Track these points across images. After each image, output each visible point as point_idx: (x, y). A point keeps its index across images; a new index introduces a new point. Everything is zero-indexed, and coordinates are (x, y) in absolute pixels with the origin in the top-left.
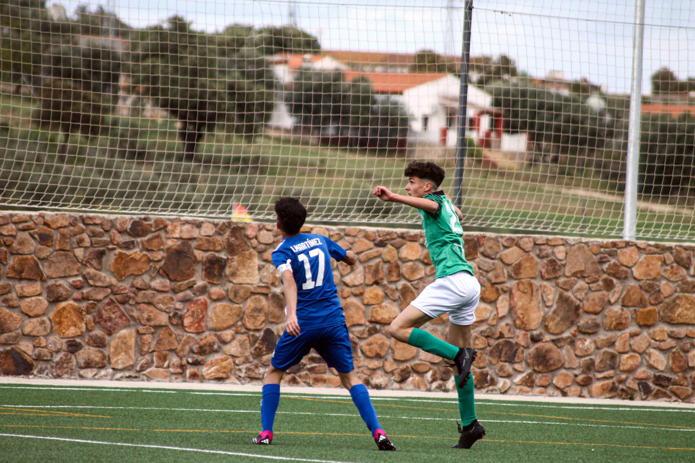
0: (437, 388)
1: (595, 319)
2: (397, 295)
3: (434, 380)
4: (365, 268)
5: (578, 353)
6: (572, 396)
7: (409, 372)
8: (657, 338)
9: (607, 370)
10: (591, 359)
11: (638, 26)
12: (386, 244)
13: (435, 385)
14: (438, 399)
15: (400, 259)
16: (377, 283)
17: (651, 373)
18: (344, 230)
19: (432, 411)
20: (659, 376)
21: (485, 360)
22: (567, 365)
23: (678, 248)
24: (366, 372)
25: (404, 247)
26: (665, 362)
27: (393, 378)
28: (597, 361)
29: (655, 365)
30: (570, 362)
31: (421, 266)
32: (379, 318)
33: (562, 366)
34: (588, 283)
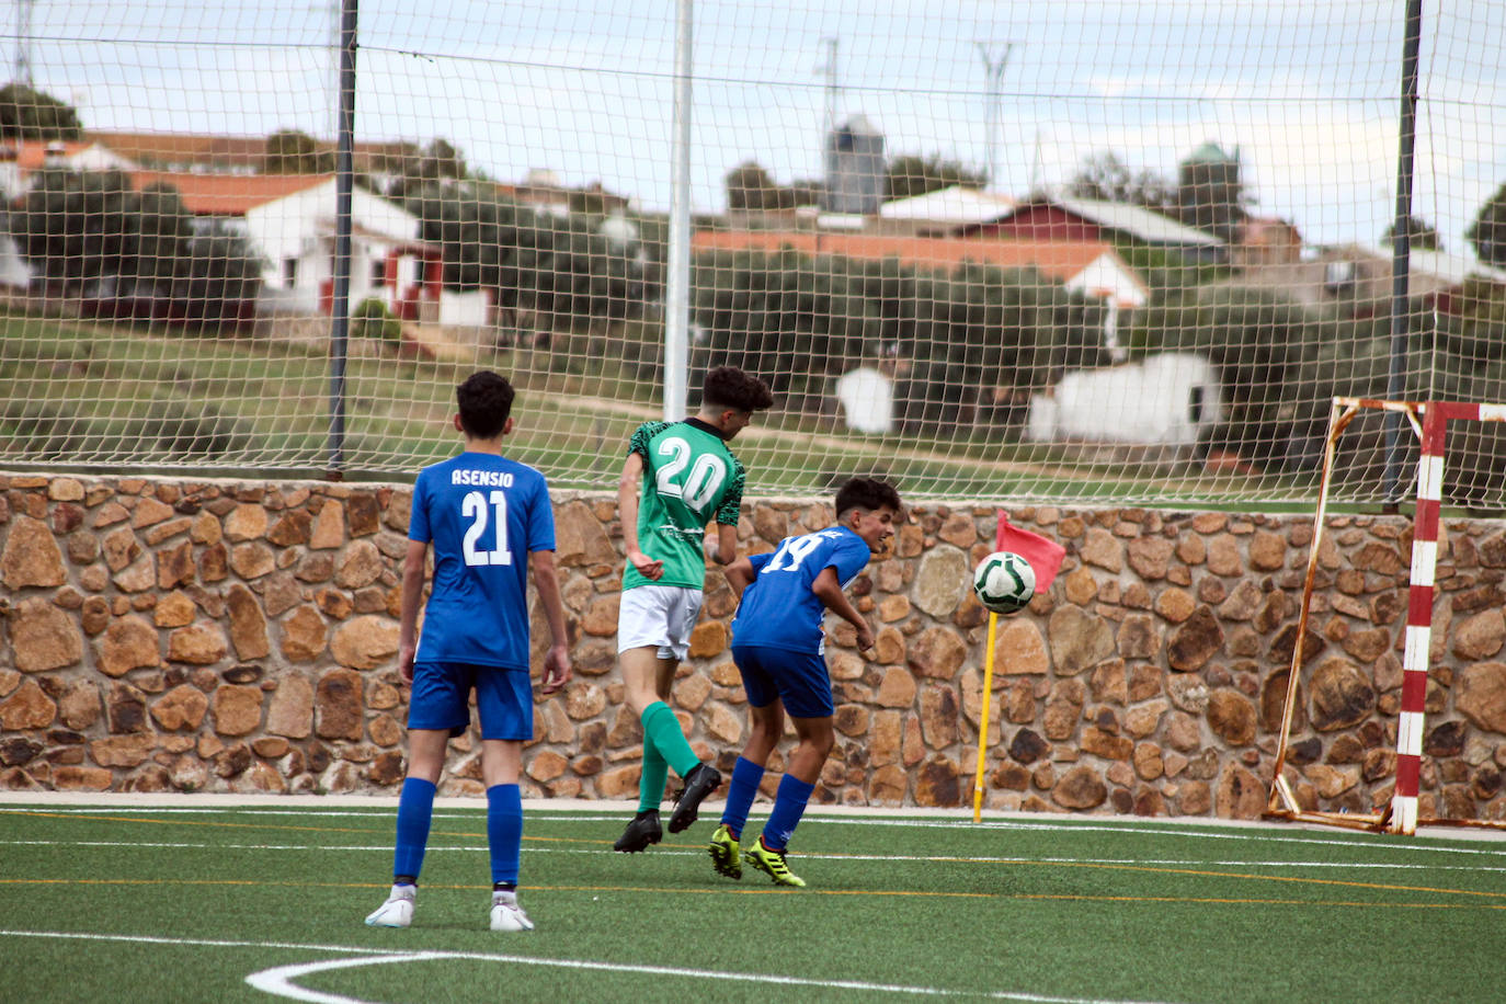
0: (302, 786)
1: (605, 648)
2: (222, 607)
3: (296, 771)
4: (157, 555)
5: (575, 713)
6: (564, 795)
7: (249, 758)
8: (725, 682)
9: (630, 745)
10: (599, 725)
11: (679, 80)
12: (199, 508)
13: (297, 781)
14: (303, 809)
15: (226, 537)
16: (181, 585)
17: (714, 749)
18: (116, 482)
19: (289, 833)
20: (730, 754)
21: (395, 731)
22: (553, 737)
23: (762, 507)
24: (162, 758)
25: (234, 514)
26: (741, 727)
27: (215, 770)
28: (611, 729)
29: (722, 733)
30: (559, 731)
31: (268, 550)
32: (186, 653)
33: (545, 740)
34: (591, 578)
